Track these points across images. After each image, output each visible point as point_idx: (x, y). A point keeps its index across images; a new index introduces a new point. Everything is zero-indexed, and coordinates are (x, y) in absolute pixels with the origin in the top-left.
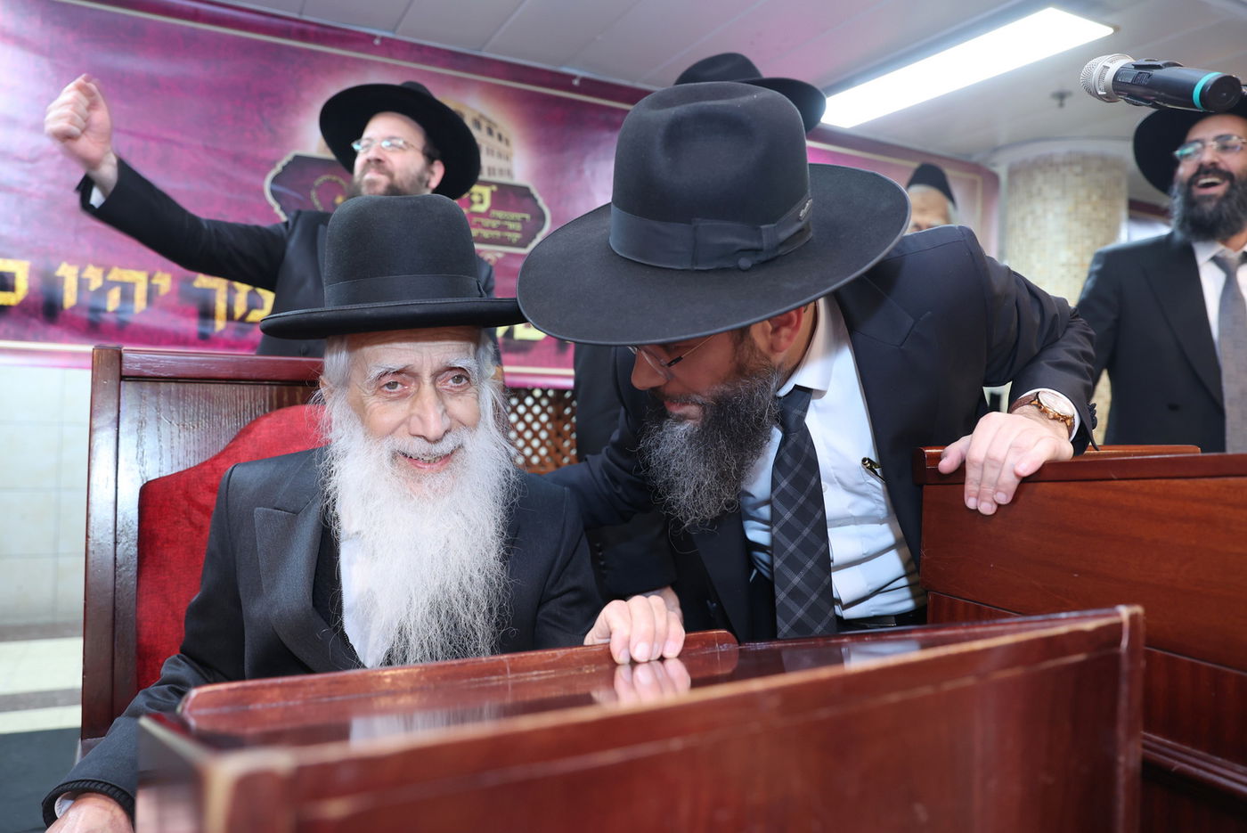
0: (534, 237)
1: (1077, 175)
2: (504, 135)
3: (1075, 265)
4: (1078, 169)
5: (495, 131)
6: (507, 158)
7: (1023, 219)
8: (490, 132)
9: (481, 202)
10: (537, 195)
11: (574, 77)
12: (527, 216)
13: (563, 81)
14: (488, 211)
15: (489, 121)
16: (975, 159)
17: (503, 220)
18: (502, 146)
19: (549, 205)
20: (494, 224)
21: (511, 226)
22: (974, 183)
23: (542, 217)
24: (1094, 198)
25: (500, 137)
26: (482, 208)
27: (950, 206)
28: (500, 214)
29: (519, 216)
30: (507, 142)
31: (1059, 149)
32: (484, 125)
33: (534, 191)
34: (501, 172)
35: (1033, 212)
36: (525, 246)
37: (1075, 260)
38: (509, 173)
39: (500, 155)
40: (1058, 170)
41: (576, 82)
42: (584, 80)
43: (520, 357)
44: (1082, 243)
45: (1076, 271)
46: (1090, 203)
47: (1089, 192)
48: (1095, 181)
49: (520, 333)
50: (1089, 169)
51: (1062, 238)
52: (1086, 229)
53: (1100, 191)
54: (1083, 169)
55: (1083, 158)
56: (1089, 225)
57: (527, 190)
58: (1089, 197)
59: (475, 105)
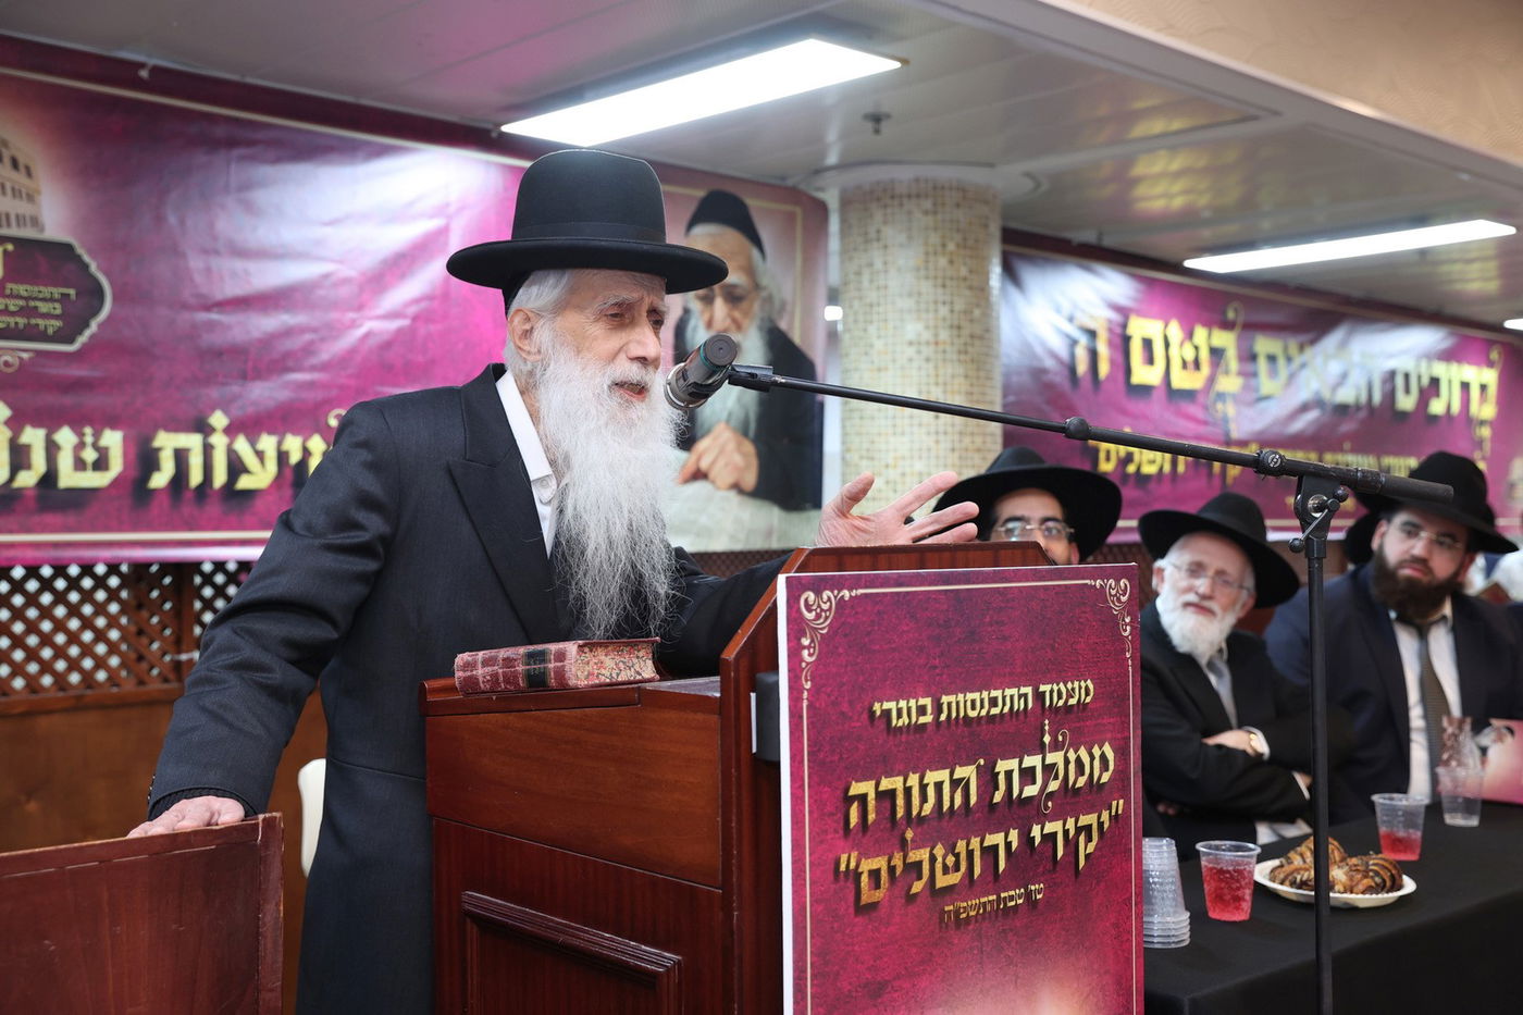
0: (87, 325)
1: (926, 213)
2: (22, 161)
3: (928, 343)
4: (928, 204)
6: (31, 198)
7: (859, 273)
10: (86, 258)
11: (142, 65)
12: (72, 292)
13: (123, 73)
14: (3, 284)
16: (790, 182)
17: (27, 299)
18: (19, 178)
19: (107, 274)
20: (13, 305)
21: (44, 307)
22: (791, 217)
23: (98, 293)
24: (951, 247)
25: (15, 164)
27: (755, 252)
28: (22, 289)
29: (57, 292)
30: (29, 173)
31: (903, 174)
33: (80, 251)
34: (21, 220)
35: (871, 265)
36: (71, 341)
37: (927, 336)
38: (35, 222)
39: (16, 193)
40: (901, 205)
41: (144, 74)
42: (155, 70)
43: (71, 518)
44: (936, 311)
45: (928, 351)
46: (944, 254)
47: (943, 237)
48: (952, 221)
49: (68, 478)
50: (943, 204)
51: (909, 303)
52: (940, 291)
53: (958, 237)
54: (935, 204)
55: (935, 188)
56: (944, 286)
57: (68, 248)
58: (944, 245)
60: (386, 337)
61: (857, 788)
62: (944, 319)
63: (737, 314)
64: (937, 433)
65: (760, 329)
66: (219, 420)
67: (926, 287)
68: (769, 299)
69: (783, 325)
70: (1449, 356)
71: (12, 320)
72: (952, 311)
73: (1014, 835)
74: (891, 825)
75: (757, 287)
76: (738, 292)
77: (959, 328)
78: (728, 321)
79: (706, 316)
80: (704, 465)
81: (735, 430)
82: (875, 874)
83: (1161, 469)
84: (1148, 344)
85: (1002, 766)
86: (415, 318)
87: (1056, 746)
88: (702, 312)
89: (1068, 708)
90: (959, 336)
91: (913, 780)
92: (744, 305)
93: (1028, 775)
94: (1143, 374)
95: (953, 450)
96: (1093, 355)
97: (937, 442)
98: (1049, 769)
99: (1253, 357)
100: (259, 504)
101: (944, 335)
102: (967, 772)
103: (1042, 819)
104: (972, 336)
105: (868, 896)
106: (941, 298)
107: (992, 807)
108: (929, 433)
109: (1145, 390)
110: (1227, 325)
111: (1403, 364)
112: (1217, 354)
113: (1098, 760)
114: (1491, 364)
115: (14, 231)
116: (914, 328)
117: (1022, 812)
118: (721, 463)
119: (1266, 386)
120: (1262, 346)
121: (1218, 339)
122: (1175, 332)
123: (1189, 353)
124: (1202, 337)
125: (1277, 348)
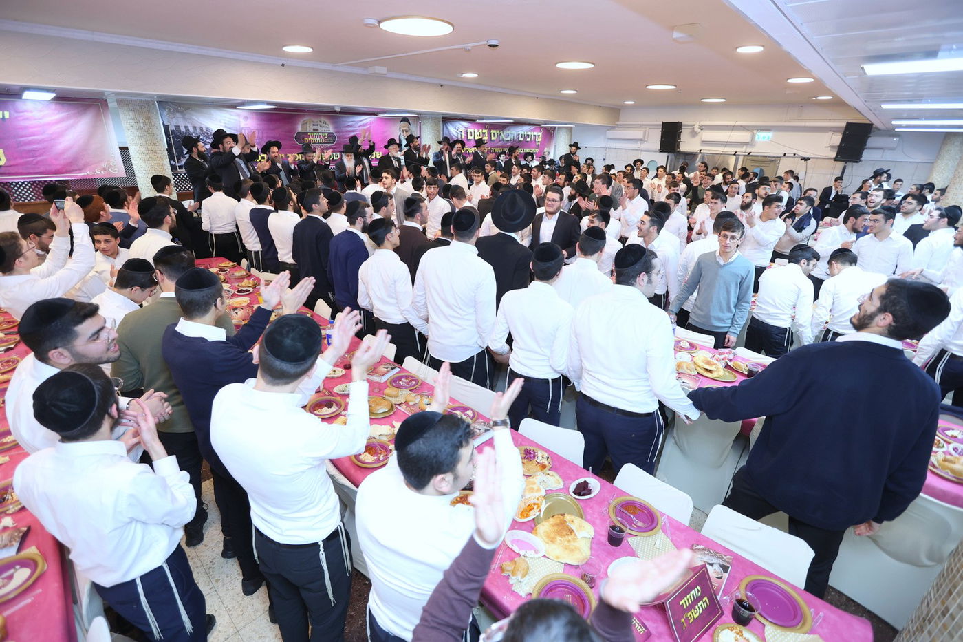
5: (327, 123)
23: (335, 137)
27: (409, 125)
36: (334, 143)
41: (338, 112)
49: (335, 158)
59: (323, 119)
70: (532, 131)
75: (410, 130)
78: (406, 135)
79: (403, 134)
84: (471, 133)
92: (408, 132)
94: (470, 137)
96: (461, 135)
99: (491, 134)
109: (470, 140)
110: (486, 129)
111: (520, 133)
112: (484, 133)
114: (541, 131)
119: (493, 138)
120: (492, 132)
121: (484, 131)
122: (476, 131)
123: (478, 134)
124: (481, 131)
125: (495, 132)
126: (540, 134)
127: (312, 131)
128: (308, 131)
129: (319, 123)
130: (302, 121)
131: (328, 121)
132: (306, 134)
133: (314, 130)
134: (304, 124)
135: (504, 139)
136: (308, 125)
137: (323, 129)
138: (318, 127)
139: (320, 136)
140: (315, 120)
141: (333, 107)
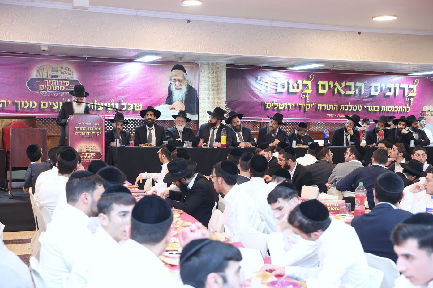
3: (207, 88)
4: (207, 66)
5: (70, 70)
6: (72, 75)
8: (69, 70)
9: (68, 84)
14: (69, 85)
15: (68, 68)
18: (71, 73)
22: (192, 67)
24: (211, 73)
26: (68, 85)
28: (71, 86)
32: (67, 69)
33: (78, 81)
34: (71, 77)
37: (207, 87)
38: (73, 78)
41: (86, 58)
42: (88, 58)
44: (208, 83)
45: (207, 89)
46: (210, 74)
47: (210, 71)
48: (211, 68)
50: (210, 66)
51: (205, 82)
52: (209, 80)
53: (213, 71)
54: (208, 66)
55: (209, 63)
56: (210, 79)
57: (77, 80)
58: (210, 72)
59: (65, 65)
60: (119, 90)
61: (75, 128)
62: (210, 84)
63: (181, 84)
64: (208, 102)
65: (186, 86)
66: (96, 101)
67: (207, 79)
68: (188, 80)
69: (191, 85)
71: (70, 90)
72: (211, 83)
73: (90, 133)
74: (78, 130)
75: (185, 79)
76: (181, 80)
77: (212, 85)
78: (179, 85)
79: (175, 84)
80: (174, 107)
81: (180, 101)
82: (77, 133)
83: (284, 108)
84: (283, 84)
85: (89, 128)
86: (124, 87)
87: (95, 127)
88: (174, 84)
89: (96, 125)
90: (212, 87)
91: (80, 128)
92: (182, 82)
93: (92, 129)
94: (281, 90)
95: (211, 105)
97: (208, 104)
98: (94, 129)
99: (318, 86)
100: (101, 112)
101: (210, 87)
102: (86, 128)
103: (93, 132)
104: (215, 87)
105: (76, 134)
106: (209, 81)
107: (88, 130)
108: (207, 102)
109: (281, 93)
110: (308, 79)
113: (100, 129)
114: (416, 84)
115: (71, 79)
116: (205, 86)
117: (91, 131)
118: (177, 107)
119: (321, 91)
120: (320, 83)
121: (305, 82)
122: (291, 82)
123: (295, 85)
124: (300, 82)
125: (326, 83)
126: (414, 87)
127: (50, 77)
128: (45, 77)
129: (60, 69)
130: (38, 66)
131: (71, 68)
132: (42, 81)
133: (52, 77)
134: (41, 69)
135: (343, 92)
136: (45, 71)
137: (65, 76)
138: (58, 74)
139: (60, 83)
140: (55, 66)
141: (38, 46)
